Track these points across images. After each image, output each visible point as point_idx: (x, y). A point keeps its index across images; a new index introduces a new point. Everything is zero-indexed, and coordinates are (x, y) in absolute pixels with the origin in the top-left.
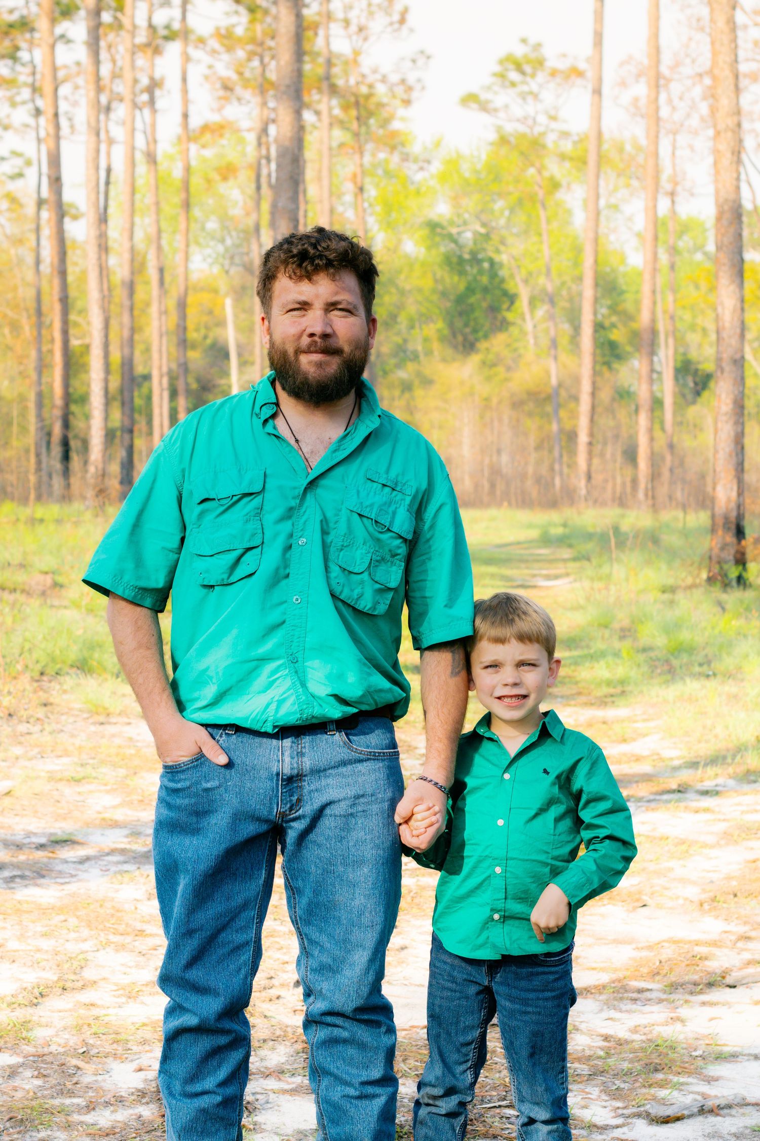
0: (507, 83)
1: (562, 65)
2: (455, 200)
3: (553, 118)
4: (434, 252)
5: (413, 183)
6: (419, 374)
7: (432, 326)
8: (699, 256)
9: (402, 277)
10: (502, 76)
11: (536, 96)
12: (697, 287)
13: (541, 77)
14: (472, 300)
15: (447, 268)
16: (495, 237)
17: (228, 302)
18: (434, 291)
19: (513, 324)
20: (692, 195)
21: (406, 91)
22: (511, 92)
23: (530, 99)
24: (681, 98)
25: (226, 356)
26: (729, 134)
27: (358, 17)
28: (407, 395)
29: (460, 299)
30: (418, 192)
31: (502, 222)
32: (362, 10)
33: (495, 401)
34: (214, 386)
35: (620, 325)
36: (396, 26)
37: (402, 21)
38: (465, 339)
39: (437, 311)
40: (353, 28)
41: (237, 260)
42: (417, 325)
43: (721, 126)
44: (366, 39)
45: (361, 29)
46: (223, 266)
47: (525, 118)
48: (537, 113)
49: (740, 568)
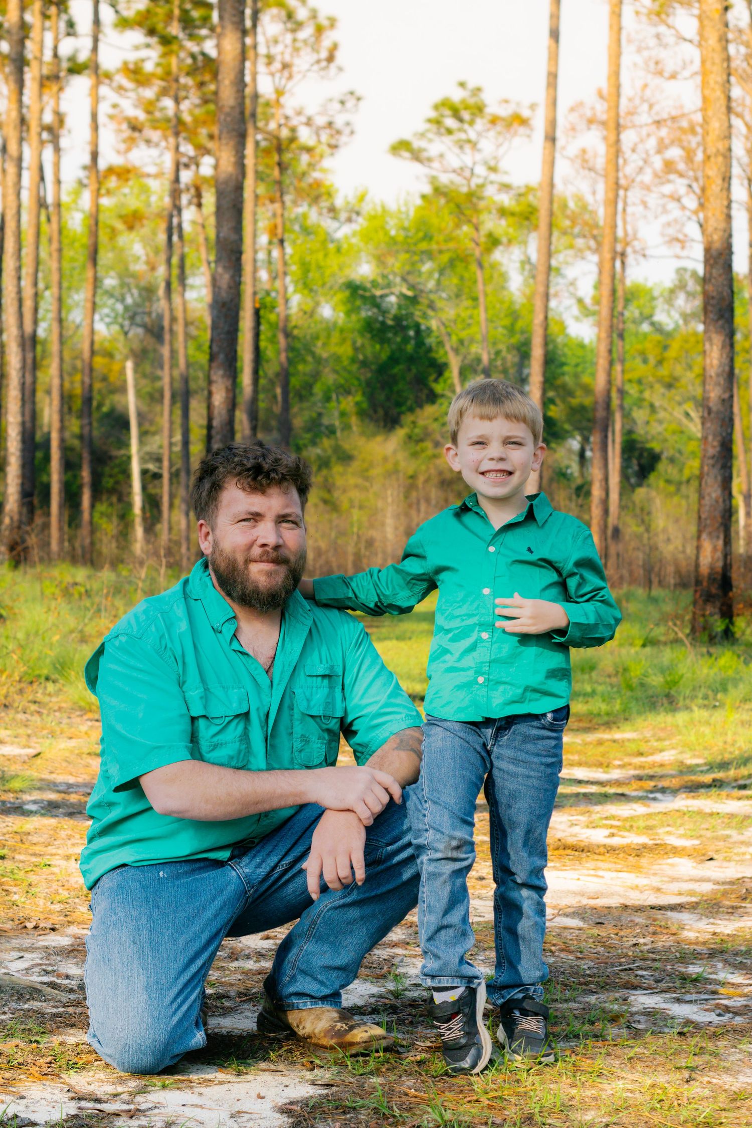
0: (443, 130)
1: (504, 112)
2: (380, 260)
3: (493, 169)
4: (354, 317)
5: (332, 241)
6: (337, 449)
7: (350, 398)
8: (645, 327)
9: (319, 343)
10: (438, 122)
11: (474, 145)
12: (645, 361)
13: (480, 124)
14: (396, 370)
15: (368, 335)
16: (424, 301)
17: (129, 365)
18: (353, 360)
19: (443, 396)
20: (644, 256)
21: (332, 136)
22: (448, 140)
23: (467, 148)
24: (634, 150)
25: (126, 425)
26: (720, 159)
27: (282, 53)
28: (324, 472)
29: (383, 370)
30: (339, 250)
31: (431, 285)
32: (286, 46)
33: (421, 479)
34: (111, 458)
35: (558, 401)
36: (324, 64)
37: (331, 59)
38: (386, 414)
39: (356, 383)
40: (277, 65)
41: (138, 319)
42: (334, 396)
43: (711, 150)
44: (290, 77)
45: (285, 66)
46: (122, 326)
47: (462, 169)
48: (474, 163)
49: (727, 621)
